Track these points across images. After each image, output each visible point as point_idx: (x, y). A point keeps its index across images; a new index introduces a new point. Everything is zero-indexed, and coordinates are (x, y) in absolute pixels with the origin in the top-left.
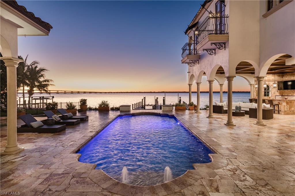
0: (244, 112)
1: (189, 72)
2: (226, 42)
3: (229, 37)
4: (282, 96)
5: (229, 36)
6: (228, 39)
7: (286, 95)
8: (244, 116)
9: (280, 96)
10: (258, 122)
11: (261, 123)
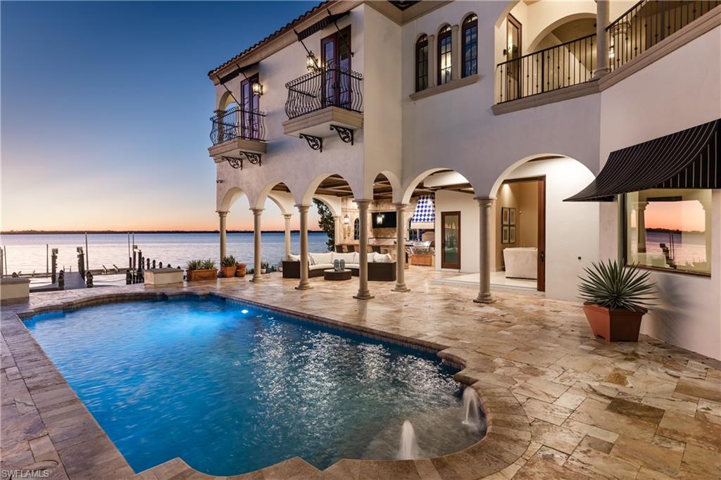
0: (350, 270)
1: (221, 182)
2: (356, 130)
3: (365, 120)
4: (377, 238)
5: (363, 119)
6: (363, 123)
7: (382, 236)
8: (350, 278)
9: (374, 239)
10: (398, 286)
11: (403, 287)
